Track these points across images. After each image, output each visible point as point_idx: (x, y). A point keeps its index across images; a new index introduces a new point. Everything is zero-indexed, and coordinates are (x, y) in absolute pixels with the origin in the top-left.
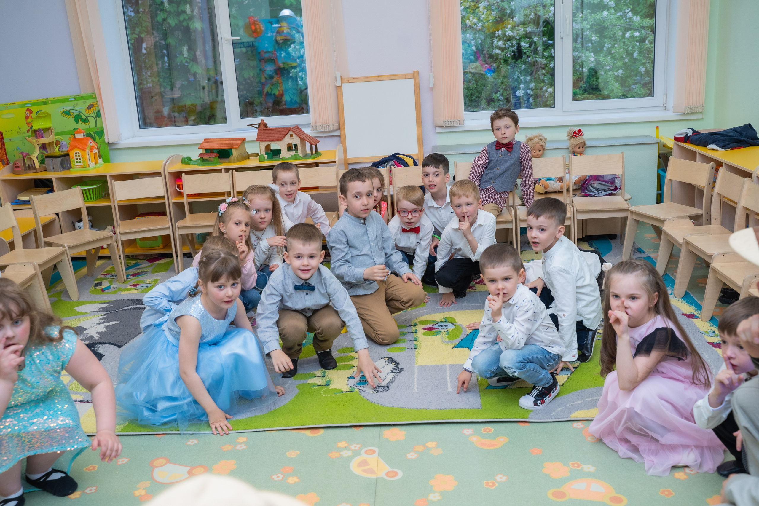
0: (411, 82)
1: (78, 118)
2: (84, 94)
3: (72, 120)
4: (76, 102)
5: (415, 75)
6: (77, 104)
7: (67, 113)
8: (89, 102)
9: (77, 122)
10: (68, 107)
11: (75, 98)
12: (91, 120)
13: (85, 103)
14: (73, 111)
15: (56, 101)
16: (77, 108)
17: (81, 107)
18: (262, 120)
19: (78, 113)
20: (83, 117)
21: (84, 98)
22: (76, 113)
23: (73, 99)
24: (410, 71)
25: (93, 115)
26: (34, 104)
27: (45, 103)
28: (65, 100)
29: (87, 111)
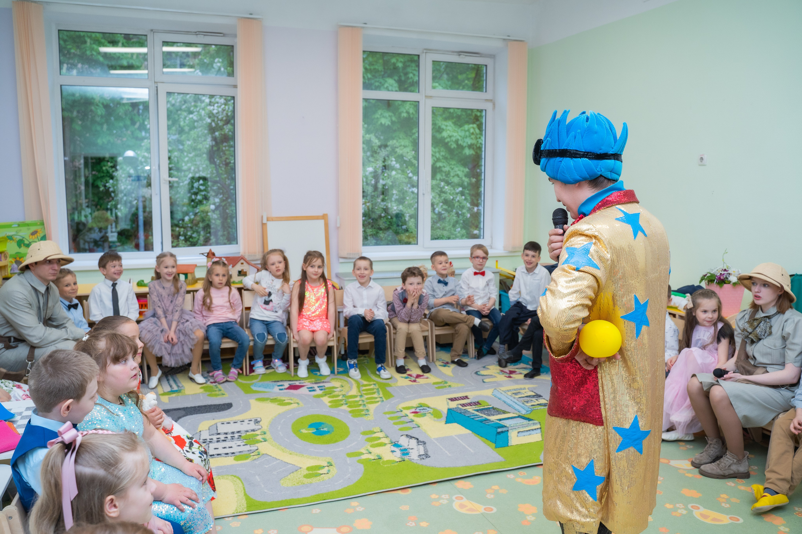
0: (321, 223)
1: (21, 244)
2: (28, 221)
3: (15, 246)
4: (19, 228)
5: (324, 217)
6: (20, 230)
7: (10, 238)
8: (33, 229)
9: (20, 247)
10: (11, 232)
11: (19, 225)
13: (29, 229)
14: (15, 237)
16: (20, 234)
17: (25, 233)
18: (210, 250)
19: (21, 238)
20: (26, 242)
21: (28, 225)
22: (18, 238)
23: (17, 226)
24: (320, 214)
28: (8, 226)
29: (31, 237)
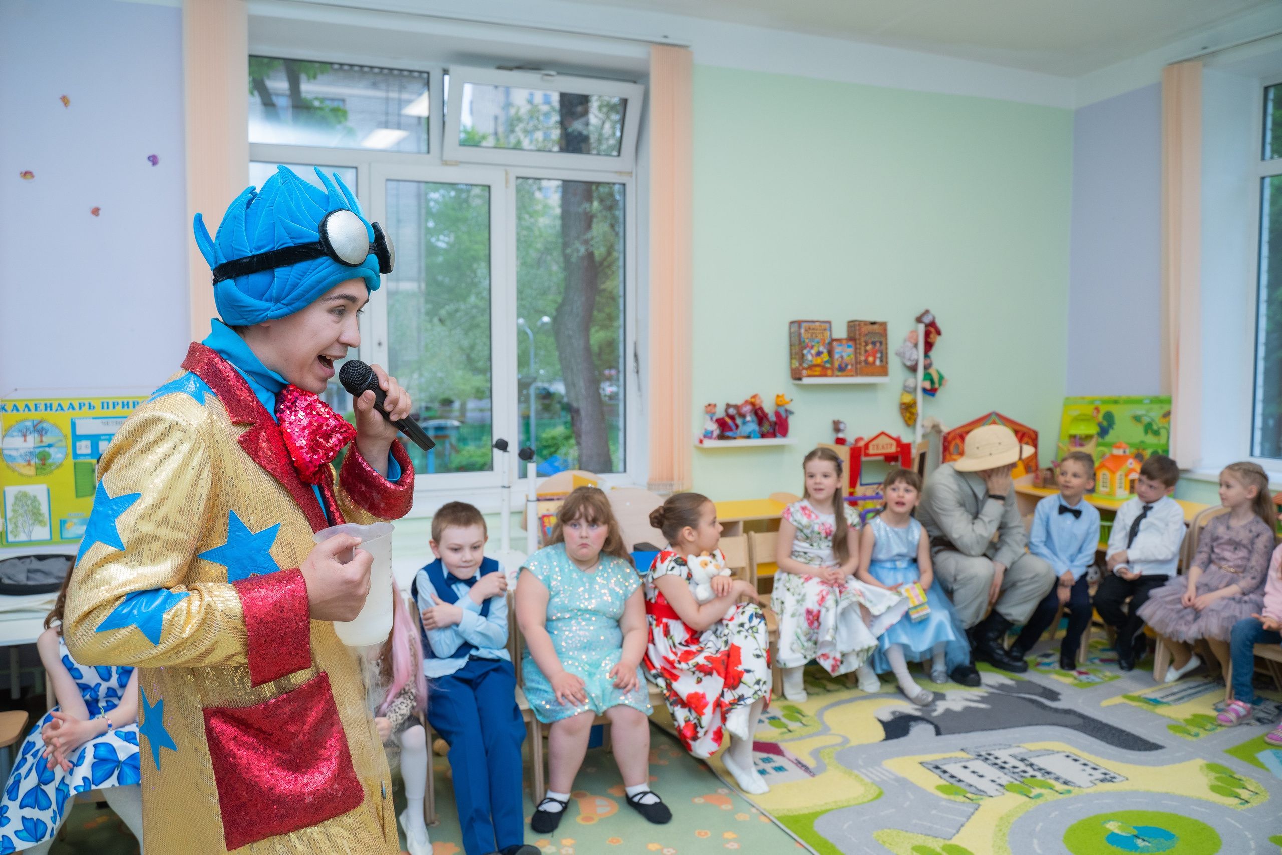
1: (1149, 428)
2: (1161, 396)
3: (1140, 429)
4: (1151, 406)
6: (1152, 410)
7: (1137, 419)
8: (1163, 408)
9: (1146, 432)
10: (1140, 410)
11: (1152, 401)
12: (1163, 432)
14: (1144, 417)
15: (1130, 401)
16: (1151, 414)
17: (1155, 413)
19: (1151, 421)
20: (1155, 427)
21: (1161, 402)
22: (1146, 420)
23: (1147, 401)
25: (1167, 426)
26: (1104, 402)
27: (1116, 402)
28: (1139, 402)
29: (1162, 421)
